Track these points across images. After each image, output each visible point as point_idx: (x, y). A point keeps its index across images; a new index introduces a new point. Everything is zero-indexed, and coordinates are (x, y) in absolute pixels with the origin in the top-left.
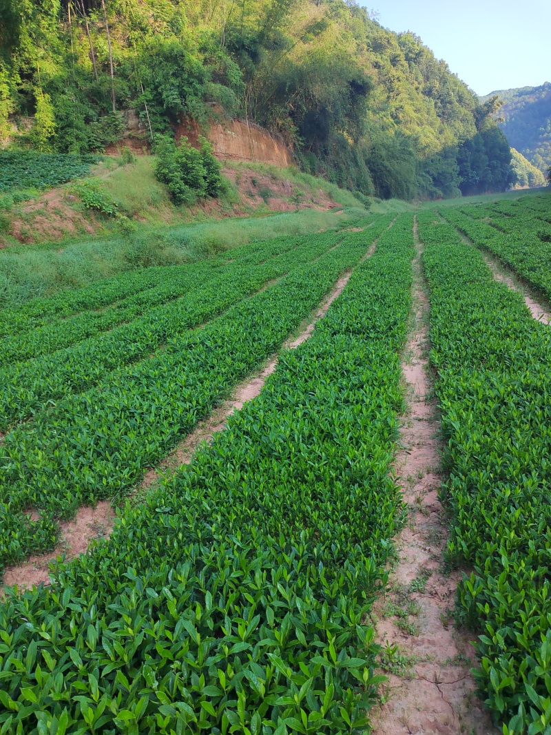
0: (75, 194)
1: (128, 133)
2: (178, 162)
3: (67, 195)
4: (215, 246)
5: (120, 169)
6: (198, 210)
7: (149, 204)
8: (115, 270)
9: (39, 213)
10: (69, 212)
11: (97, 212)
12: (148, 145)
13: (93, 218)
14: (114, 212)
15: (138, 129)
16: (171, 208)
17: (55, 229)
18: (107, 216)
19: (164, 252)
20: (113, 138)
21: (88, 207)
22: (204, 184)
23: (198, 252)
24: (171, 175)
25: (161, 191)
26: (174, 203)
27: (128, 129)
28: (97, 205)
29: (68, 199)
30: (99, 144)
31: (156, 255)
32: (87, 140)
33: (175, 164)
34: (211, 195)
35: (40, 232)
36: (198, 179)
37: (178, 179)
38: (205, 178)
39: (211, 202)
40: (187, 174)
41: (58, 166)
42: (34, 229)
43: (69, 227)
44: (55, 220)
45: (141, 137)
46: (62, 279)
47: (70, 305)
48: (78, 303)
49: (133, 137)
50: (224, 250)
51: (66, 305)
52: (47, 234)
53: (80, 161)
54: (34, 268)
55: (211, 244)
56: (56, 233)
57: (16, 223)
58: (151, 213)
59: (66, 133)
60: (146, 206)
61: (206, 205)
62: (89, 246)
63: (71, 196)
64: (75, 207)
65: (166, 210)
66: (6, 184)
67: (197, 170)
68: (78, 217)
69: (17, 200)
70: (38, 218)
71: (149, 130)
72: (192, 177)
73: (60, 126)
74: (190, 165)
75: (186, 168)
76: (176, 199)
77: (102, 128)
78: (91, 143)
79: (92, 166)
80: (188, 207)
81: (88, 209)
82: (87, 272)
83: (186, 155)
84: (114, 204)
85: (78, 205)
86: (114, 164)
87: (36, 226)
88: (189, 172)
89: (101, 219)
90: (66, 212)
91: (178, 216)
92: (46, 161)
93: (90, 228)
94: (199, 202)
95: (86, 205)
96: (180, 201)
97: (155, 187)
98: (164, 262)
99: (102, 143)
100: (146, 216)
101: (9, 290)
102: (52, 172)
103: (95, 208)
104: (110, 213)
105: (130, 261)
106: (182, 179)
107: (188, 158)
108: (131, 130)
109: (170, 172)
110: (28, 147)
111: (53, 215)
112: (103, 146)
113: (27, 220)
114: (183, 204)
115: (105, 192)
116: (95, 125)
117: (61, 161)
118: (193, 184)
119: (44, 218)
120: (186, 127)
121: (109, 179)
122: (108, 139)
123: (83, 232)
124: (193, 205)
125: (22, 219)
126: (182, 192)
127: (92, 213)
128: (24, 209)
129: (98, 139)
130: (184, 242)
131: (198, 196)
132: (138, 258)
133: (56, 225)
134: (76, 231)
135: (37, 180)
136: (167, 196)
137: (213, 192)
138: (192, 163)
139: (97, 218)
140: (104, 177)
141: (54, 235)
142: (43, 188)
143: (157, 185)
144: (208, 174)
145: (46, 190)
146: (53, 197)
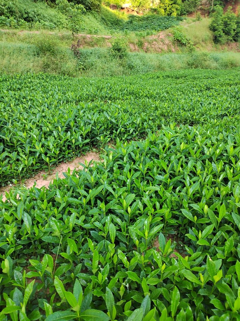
0: (171, 33)
1: (201, 7)
2: (222, 21)
3: (168, 33)
4: (232, 64)
5: (193, 23)
6: (225, 47)
7: (203, 41)
8: (182, 68)
9: (155, 40)
10: (167, 42)
11: (179, 42)
12: (208, 13)
13: (176, 45)
14: (186, 43)
15: (206, 5)
16: (212, 44)
17: (159, 48)
18: (183, 45)
19: (206, 63)
20: (193, 9)
21: (175, 39)
22: (233, 33)
23: (222, 66)
24: (217, 27)
25: (210, 35)
26: (215, 43)
27: (201, 5)
28: (180, 39)
29: (168, 35)
30: (185, 13)
31: (201, 64)
32: (181, 10)
33: (221, 22)
34: (235, 40)
35: (153, 49)
36: (230, 30)
37: (220, 30)
38: (234, 30)
39: (233, 44)
40: (226, 28)
41: (166, 21)
42: (151, 47)
43: (165, 48)
44: (160, 44)
45: (206, 9)
46: (160, 68)
47: (163, 77)
48: (166, 76)
49: (203, 9)
50: (236, 66)
51: (162, 76)
52: (156, 50)
53: (176, 19)
54: (151, 61)
55: (230, 62)
56: (160, 50)
57: (146, 44)
58: (202, 46)
59: (173, 7)
60: (201, 42)
61: (230, 45)
62: (173, 56)
63: (170, 34)
64: (170, 39)
65: (210, 45)
66: (144, 28)
67: (232, 25)
68: (170, 44)
69: (148, 34)
70: (154, 42)
71: (212, 5)
72: (228, 29)
73: (171, 3)
74: (229, 23)
75: (226, 24)
76: (216, 40)
77: (189, 4)
78: (182, 12)
79: (181, 22)
80: (221, 45)
81: (175, 40)
82: (170, 66)
83: (228, 17)
84: (187, 39)
85: (171, 38)
86: (191, 21)
87: (153, 46)
88: (227, 27)
89: (179, 46)
90: (165, 41)
91: (215, 49)
92: (162, 19)
93: (173, 50)
94: (227, 43)
95: (175, 38)
96: (218, 41)
97: (208, 32)
98: (204, 68)
99: (187, 12)
100: (199, 47)
101: (141, 67)
102: (163, 24)
103: (178, 41)
104: (184, 44)
105: (189, 65)
106: (223, 30)
107: (229, 18)
108: (202, 5)
109: (217, 26)
110: (155, 13)
111: (160, 42)
112: (187, 13)
113: (150, 43)
114: (219, 43)
115: (184, 33)
116: (186, 3)
117: (168, 19)
118: (227, 33)
119: (156, 43)
120: (231, 3)
121: (188, 28)
122: (190, 10)
123: (170, 51)
124: (224, 44)
125: (148, 42)
126: (220, 36)
127: (176, 43)
128: (150, 38)
129: (186, 10)
130: (216, 60)
131: (228, 40)
132: (193, 64)
133: (160, 46)
134: (167, 50)
135: (156, 27)
136: (212, 38)
137: (236, 38)
138: (230, 22)
139: (177, 46)
140: (186, 27)
141: (158, 51)
142: (158, 31)
143: (209, 32)
144: (237, 28)
145: (159, 31)
146: (162, 34)
